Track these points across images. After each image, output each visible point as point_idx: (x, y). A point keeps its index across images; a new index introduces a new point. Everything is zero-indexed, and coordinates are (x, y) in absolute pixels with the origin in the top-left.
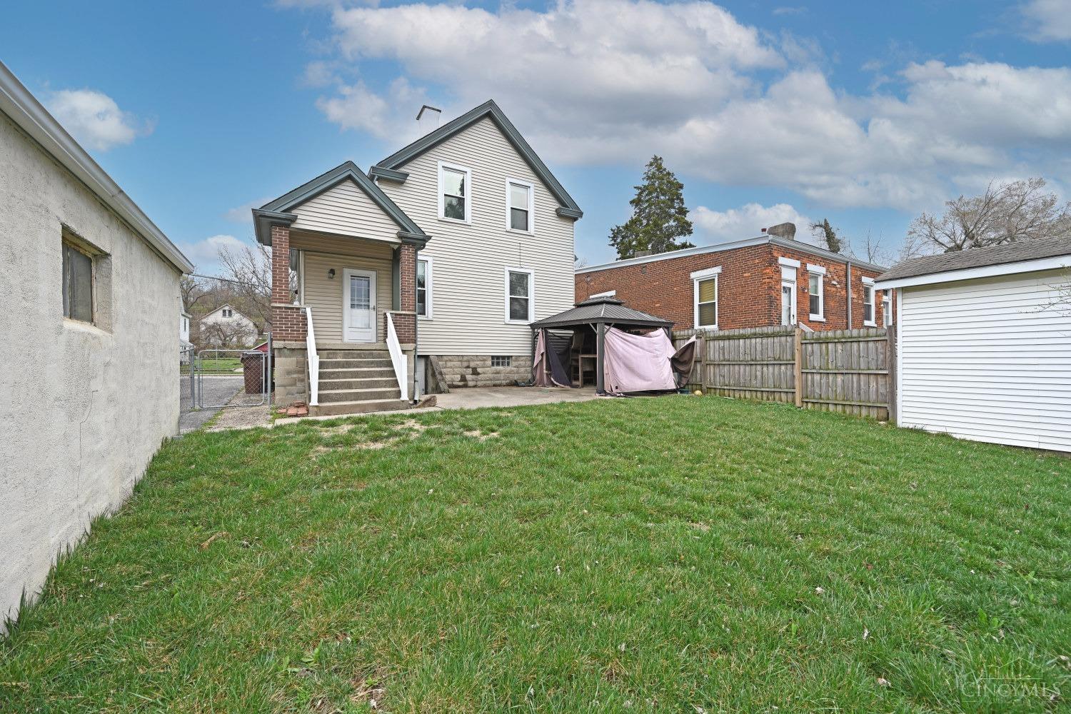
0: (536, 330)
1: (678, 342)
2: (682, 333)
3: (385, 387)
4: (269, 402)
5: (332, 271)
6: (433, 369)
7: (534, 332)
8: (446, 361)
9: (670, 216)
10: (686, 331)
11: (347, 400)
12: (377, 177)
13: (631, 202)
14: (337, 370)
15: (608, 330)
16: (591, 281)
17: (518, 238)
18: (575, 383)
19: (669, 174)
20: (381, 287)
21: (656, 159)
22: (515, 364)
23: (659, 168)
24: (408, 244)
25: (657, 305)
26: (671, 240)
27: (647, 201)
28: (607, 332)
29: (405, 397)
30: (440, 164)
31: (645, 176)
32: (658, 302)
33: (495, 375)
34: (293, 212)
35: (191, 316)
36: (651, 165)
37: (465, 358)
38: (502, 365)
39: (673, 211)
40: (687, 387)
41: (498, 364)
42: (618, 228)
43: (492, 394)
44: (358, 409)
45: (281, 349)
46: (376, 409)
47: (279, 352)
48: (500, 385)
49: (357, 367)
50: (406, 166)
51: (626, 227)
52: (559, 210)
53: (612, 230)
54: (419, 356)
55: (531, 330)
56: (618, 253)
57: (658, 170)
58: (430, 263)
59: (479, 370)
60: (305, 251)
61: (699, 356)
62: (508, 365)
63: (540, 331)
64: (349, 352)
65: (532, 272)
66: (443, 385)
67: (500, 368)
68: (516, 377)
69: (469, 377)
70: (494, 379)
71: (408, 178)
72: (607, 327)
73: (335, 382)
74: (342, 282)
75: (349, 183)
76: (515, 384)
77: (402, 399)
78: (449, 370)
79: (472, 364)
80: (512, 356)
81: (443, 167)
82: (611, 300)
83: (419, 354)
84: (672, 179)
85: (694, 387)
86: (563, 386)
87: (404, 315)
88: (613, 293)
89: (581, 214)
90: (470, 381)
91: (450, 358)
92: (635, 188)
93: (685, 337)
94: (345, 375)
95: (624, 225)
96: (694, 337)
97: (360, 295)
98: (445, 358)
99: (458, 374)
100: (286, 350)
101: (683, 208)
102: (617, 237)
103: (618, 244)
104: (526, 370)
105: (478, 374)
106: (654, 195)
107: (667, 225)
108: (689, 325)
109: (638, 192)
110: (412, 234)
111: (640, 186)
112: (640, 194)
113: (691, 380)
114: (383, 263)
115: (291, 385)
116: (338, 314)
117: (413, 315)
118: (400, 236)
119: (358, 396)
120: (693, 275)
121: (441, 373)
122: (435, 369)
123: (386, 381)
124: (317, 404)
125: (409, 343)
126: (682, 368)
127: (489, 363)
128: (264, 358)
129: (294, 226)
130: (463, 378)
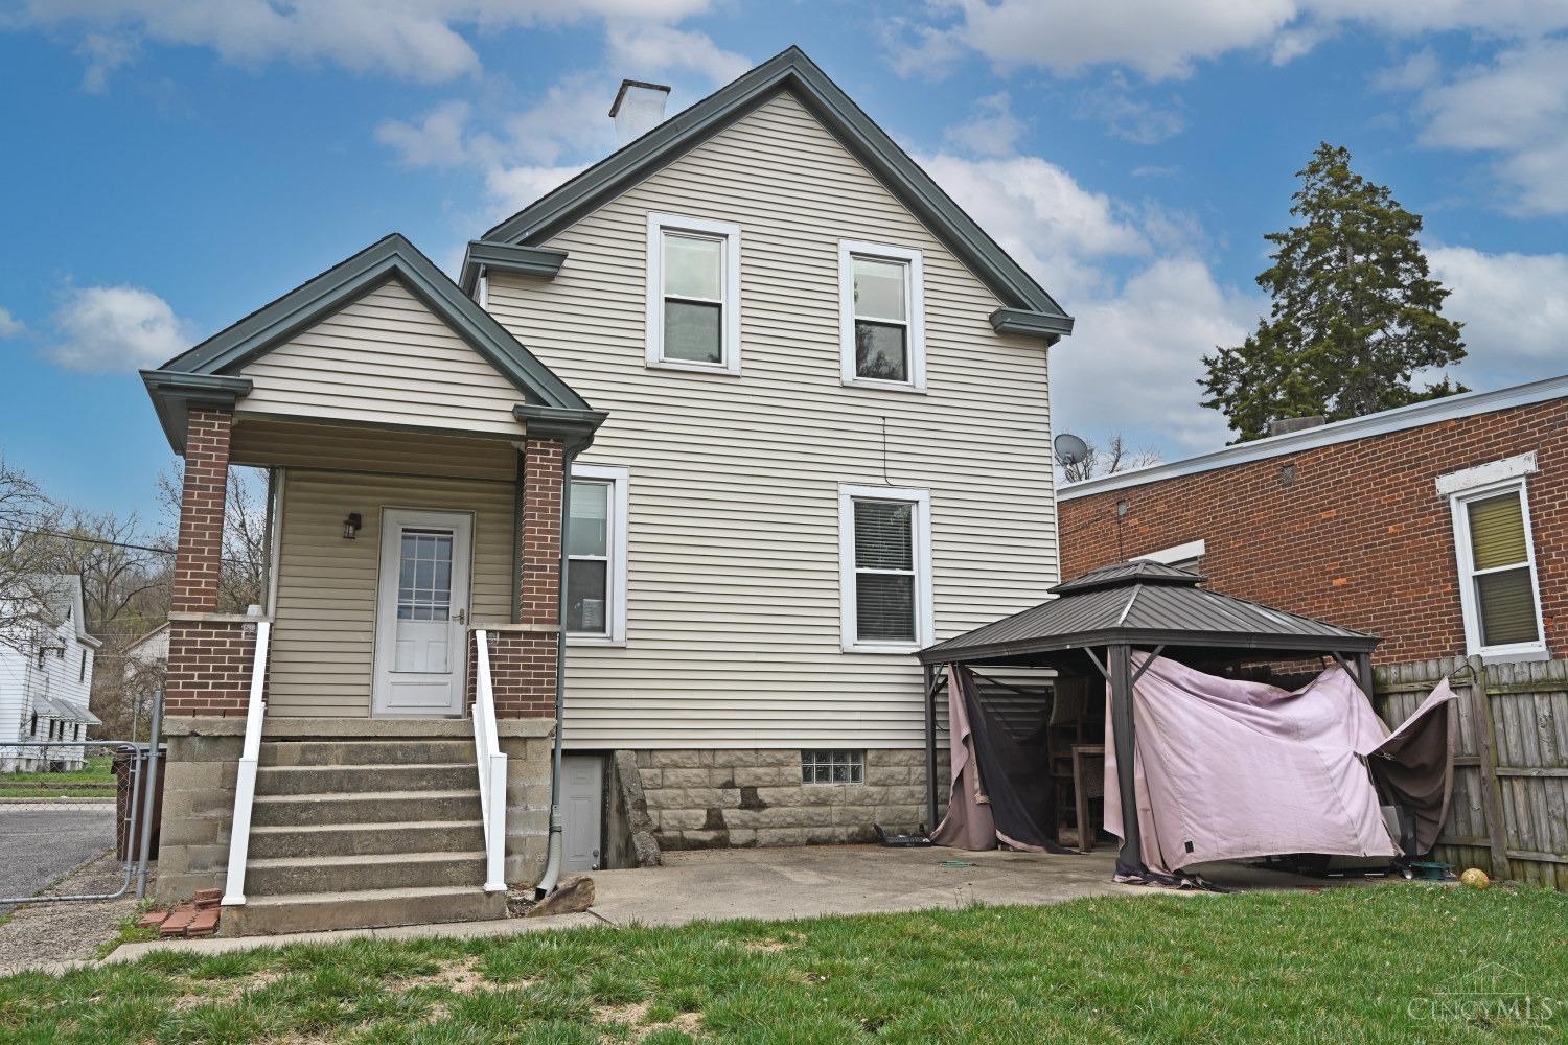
0: (936, 670)
1: (1394, 703)
2: (1406, 672)
3: (447, 849)
4: (139, 890)
5: (355, 521)
6: (620, 792)
7: (932, 677)
8: (664, 767)
9: (1390, 309)
10: (1419, 667)
11: (330, 889)
12: (482, 268)
13: (1261, 280)
14: (317, 798)
15: (1146, 666)
16: (1130, 514)
17: (879, 401)
18: (1065, 835)
19: (1371, 190)
20: (482, 557)
21: (1326, 152)
22: (879, 773)
23: (1340, 178)
24: (543, 436)
25: (1336, 583)
26: (1399, 379)
27: (1309, 273)
28: (1139, 675)
29: (496, 882)
30: (655, 220)
31: (1299, 201)
32: (1340, 573)
33: (811, 809)
34: (243, 371)
35: (98, 643)
36: (1314, 170)
37: (721, 759)
38: (838, 778)
39: (1395, 294)
40: (1439, 855)
41: (823, 775)
42: (1226, 354)
43: (788, 872)
44: (356, 917)
45: (184, 736)
46: (410, 917)
47: (178, 747)
48: (827, 842)
49: (380, 789)
50: (562, 235)
51: (1249, 350)
52: (998, 320)
53: (1207, 362)
54: (567, 753)
55: (921, 670)
56: (1233, 426)
57: (1336, 183)
58: (622, 487)
59: (762, 793)
60: (288, 468)
61: (1469, 750)
62: (856, 777)
63: (947, 670)
64: (361, 744)
65: (923, 496)
66: (644, 842)
67: (832, 786)
68: (879, 815)
69: (731, 816)
70: (812, 822)
71: (566, 263)
72: (1144, 656)
73: (304, 835)
74: (378, 547)
75: (393, 289)
76: (874, 837)
77: (489, 887)
78: (671, 793)
79: (742, 777)
80: (865, 751)
81: (662, 227)
82: (1173, 573)
83: (566, 746)
84: (1384, 205)
85: (1465, 855)
86: (1020, 845)
87: (527, 634)
88: (1197, 548)
89: (1068, 324)
90: (735, 827)
91: (676, 756)
92: (1267, 237)
93: (1417, 686)
94: (338, 812)
95: (1241, 345)
96: (1445, 683)
97: (424, 582)
98: (662, 759)
99: (698, 806)
100: (195, 741)
101: (1427, 285)
102: (1227, 382)
103: (1228, 402)
104: (912, 795)
105: (762, 806)
106: (1335, 252)
107: (1378, 335)
108: (1450, 643)
109: (1277, 248)
110: (554, 409)
111: (1284, 230)
112: (1286, 253)
113: (1449, 832)
114: (493, 492)
115: (203, 841)
116: (362, 637)
117: (552, 635)
118: (521, 417)
119: (362, 878)
120: (1444, 484)
121: (642, 805)
122: (626, 792)
123: (450, 831)
124: (241, 900)
125: (539, 715)
126: (1415, 791)
127: (797, 771)
128: (138, 764)
129: (245, 406)
130: (715, 821)
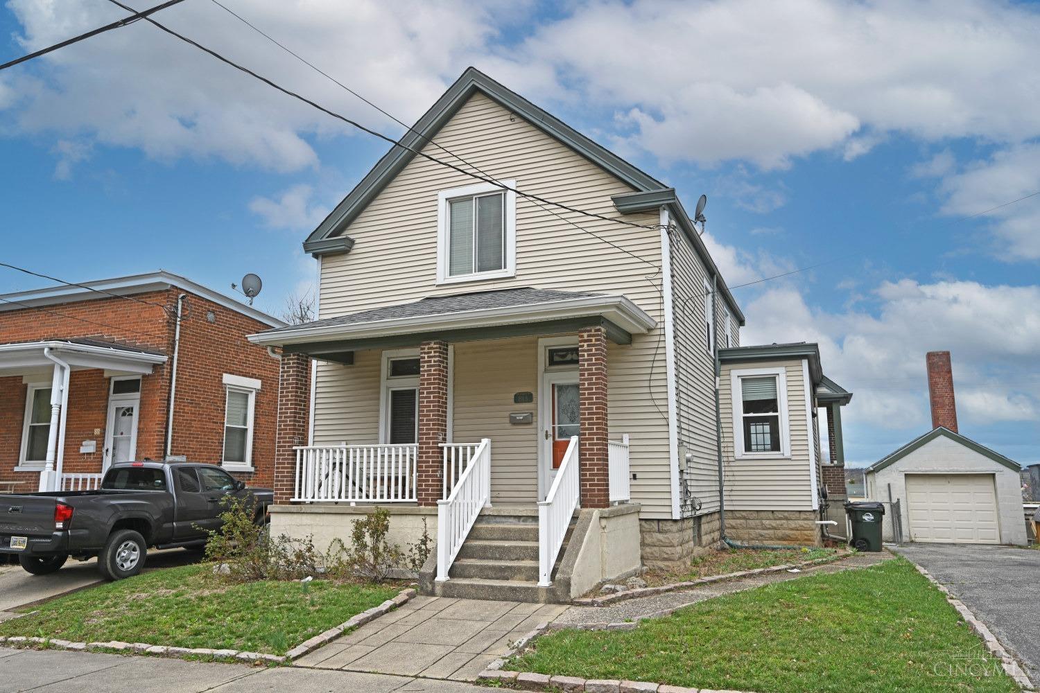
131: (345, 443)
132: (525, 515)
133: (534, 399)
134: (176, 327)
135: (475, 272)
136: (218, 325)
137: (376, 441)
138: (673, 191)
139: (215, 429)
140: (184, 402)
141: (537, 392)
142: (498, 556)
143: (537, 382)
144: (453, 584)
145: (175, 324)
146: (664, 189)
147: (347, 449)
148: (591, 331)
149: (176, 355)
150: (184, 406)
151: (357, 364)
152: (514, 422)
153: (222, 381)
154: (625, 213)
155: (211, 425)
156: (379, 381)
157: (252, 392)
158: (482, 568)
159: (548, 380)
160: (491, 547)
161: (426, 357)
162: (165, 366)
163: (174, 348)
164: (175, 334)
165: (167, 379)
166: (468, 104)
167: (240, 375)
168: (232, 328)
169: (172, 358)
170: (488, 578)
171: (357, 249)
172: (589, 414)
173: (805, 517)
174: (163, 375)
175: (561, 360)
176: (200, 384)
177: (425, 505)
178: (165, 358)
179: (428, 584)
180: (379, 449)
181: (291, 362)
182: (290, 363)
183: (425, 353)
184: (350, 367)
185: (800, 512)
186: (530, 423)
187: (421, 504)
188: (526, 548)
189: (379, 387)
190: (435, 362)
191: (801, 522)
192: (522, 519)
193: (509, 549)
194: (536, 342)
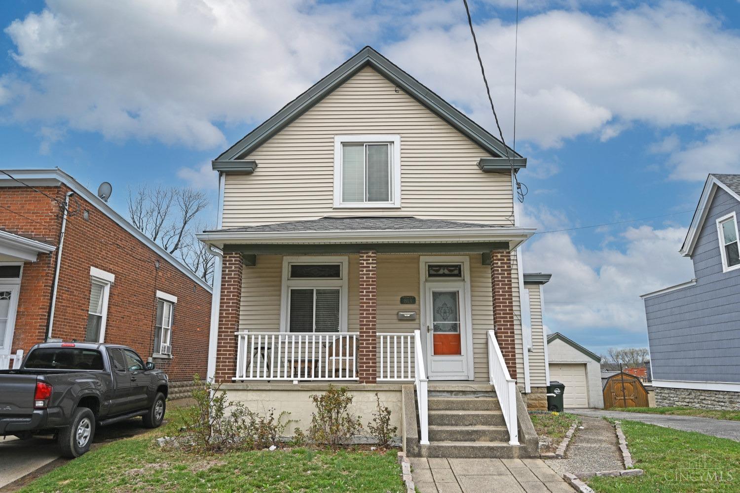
131: (247, 330)
132: (457, 390)
133: (417, 302)
134: (62, 221)
135: (366, 201)
136: (90, 223)
137: (278, 330)
138: (526, 160)
139: (82, 315)
140: (63, 290)
141: (419, 296)
142: (453, 422)
143: (419, 288)
144: (437, 446)
145: (62, 218)
146: (519, 158)
147: (249, 336)
148: (503, 253)
149: (61, 246)
150: (62, 293)
151: (258, 266)
152: (402, 319)
153: (89, 273)
154: (487, 171)
155: (80, 312)
156: (280, 281)
157: (107, 284)
158: (452, 433)
159: (429, 288)
160: (447, 416)
161: (365, 264)
162: (52, 255)
163: (59, 240)
164: (61, 227)
165: (53, 268)
166: (359, 74)
167: (101, 269)
168: (99, 227)
169: (58, 249)
170: (457, 440)
171: (259, 171)
172: (503, 314)
173: (541, 391)
174: (50, 263)
175: (435, 273)
176: (75, 274)
177: (367, 382)
178: (53, 248)
179: (415, 447)
180: (280, 337)
181: (233, 259)
182: (232, 261)
183: (364, 260)
184: (252, 268)
185: (538, 387)
186: (414, 320)
187: (363, 382)
188: (478, 416)
189: (280, 286)
190: (373, 267)
191: (539, 395)
192: (454, 393)
193: (463, 417)
194: (419, 259)
